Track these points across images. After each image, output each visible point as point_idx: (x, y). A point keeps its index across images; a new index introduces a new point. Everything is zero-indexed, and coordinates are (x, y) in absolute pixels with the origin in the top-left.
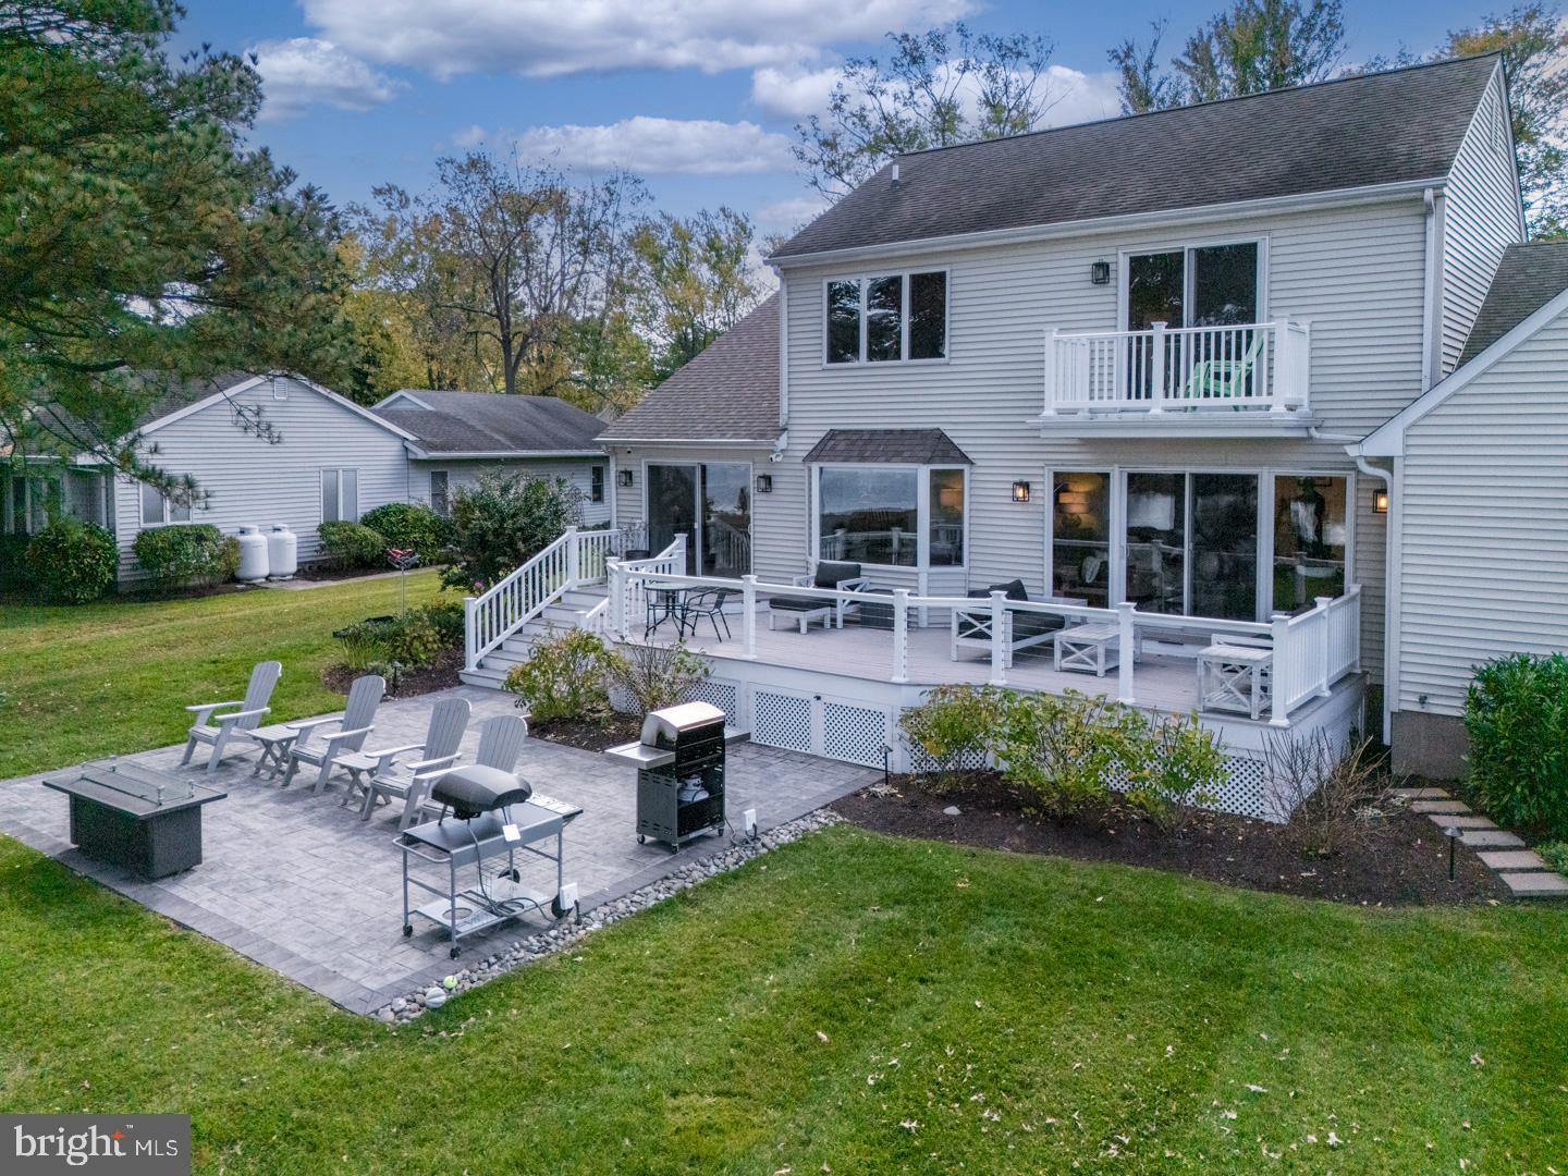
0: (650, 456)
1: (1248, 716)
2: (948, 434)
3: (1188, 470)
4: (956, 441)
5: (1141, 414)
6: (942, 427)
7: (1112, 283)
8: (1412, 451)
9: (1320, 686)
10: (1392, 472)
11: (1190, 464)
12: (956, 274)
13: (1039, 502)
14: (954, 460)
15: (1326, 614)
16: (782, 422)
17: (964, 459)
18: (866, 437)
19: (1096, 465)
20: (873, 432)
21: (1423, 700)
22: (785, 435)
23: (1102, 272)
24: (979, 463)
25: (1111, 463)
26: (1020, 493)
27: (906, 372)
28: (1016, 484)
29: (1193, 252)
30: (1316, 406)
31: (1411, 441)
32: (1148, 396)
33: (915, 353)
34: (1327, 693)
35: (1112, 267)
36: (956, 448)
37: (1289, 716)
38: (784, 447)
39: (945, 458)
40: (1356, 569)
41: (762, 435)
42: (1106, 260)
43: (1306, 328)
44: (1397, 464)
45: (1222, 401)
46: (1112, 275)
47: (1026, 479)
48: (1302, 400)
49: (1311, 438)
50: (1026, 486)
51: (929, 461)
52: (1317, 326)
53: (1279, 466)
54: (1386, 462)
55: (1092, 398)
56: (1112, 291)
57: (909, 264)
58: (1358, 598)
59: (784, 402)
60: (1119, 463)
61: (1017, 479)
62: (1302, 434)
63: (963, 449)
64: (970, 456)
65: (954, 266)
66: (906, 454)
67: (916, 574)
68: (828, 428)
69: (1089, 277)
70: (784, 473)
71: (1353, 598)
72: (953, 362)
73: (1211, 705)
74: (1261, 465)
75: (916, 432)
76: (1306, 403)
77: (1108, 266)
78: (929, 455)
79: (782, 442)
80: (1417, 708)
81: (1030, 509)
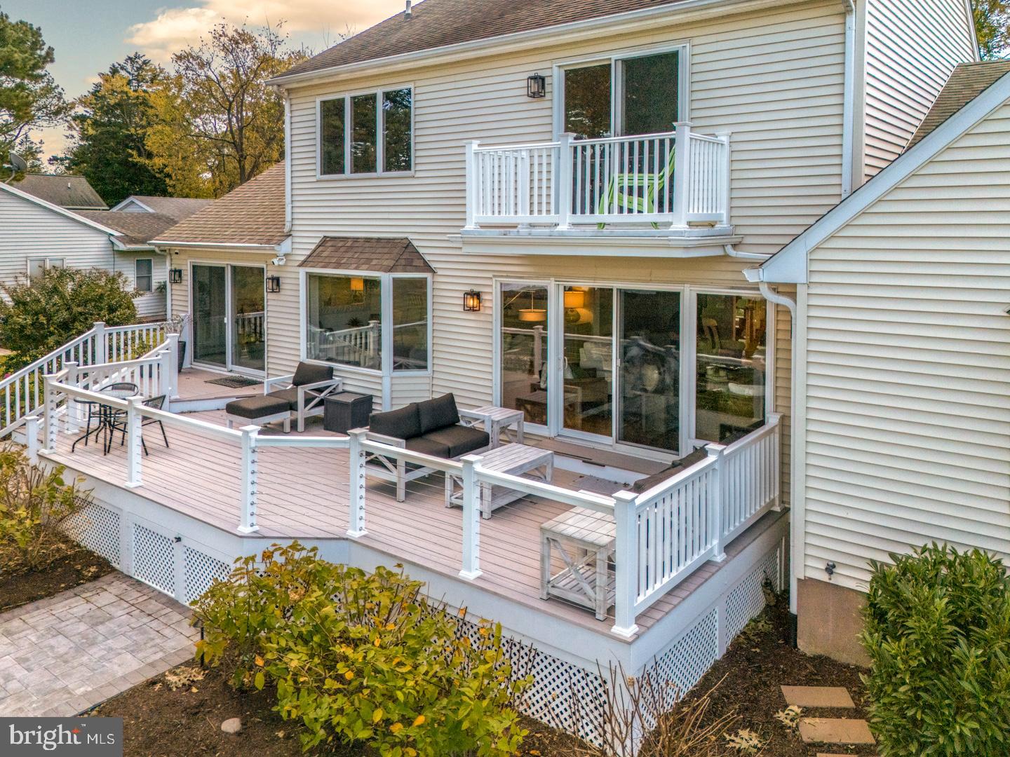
0: (195, 258)
1: (591, 612)
2: (415, 243)
3: (616, 285)
4: (421, 251)
5: (547, 230)
6: (410, 237)
7: (548, 96)
8: (815, 278)
9: (712, 549)
10: (795, 301)
11: (617, 279)
12: (418, 91)
13: (488, 311)
14: (418, 269)
15: (717, 466)
16: (286, 230)
17: (427, 268)
18: (349, 244)
19: (537, 278)
20: (356, 240)
21: (830, 569)
22: (289, 241)
23: (538, 86)
24: (440, 272)
25: (547, 276)
26: (471, 302)
27: (381, 182)
28: (467, 294)
29: (620, 64)
30: (735, 222)
31: (815, 267)
32: (557, 212)
33: (388, 167)
34: (720, 557)
35: (547, 81)
36: (420, 257)
37: (639, 619)
38: (289, 251)
39: (409, 266)
40: (776, 397)
41: (268, 242)
42: (541, 74)
43: (725, 139)
44: (801, 292)
45: (635, 217)
46: (548, 88)
47: (476, 289)
48: (721, 215)
49: (726, 256)
50: (477, 295)
51: (391, 269)
52: (737, 138)
53: (701, 284)
54: (790, 290)
55: (531, 212)
56: (548, 104)
57: (382, 82)
58: (777, 430)
59: (288, 209)
60: (554, 276)
61: (468, 289)
62: (719, 252)
63: (427, 258)
64: (433, 265)
65: (418, 84)
66: (374, 262)
67: (381, 378)
68: (322, 235)
69: (524, 91)
70: (289, 275)
71: (772, 431)
72: (418, 174)
73: (555, 592)
74: (683, 283)
75: (389, 240)
76: (725, 219)
77: (543, 79)
78: (391, 263)
79: (286, 246)
80: (824, 577)
81: (482, 318)
